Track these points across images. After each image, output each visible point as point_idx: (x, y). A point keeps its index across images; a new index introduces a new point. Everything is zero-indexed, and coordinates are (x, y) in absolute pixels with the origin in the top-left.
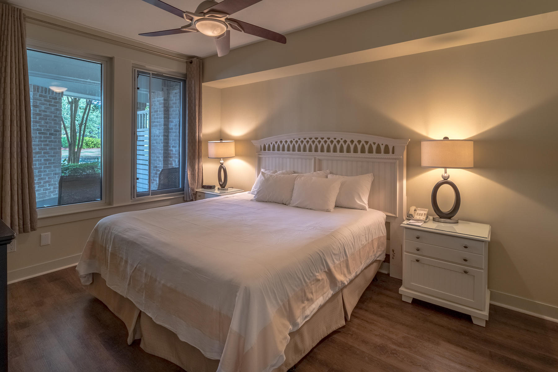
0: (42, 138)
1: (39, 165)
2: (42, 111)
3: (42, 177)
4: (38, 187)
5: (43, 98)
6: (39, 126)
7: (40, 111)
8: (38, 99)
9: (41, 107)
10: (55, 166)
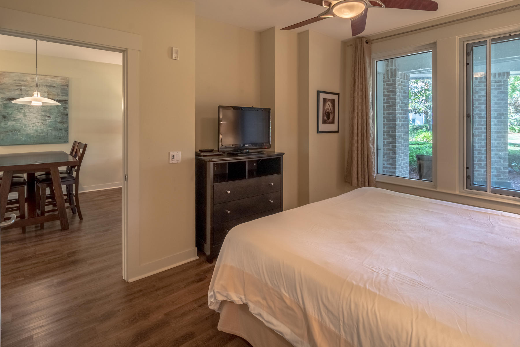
0: (482, 122)
1: (479, 147)
2: (482, 97)
3: (482, 159)
4: (478, 168)
5: (483, 84)
6: (479, 110)
7: (479, 96)
8: (478, 85)
9: (481, 92)
10: (499, 150)
